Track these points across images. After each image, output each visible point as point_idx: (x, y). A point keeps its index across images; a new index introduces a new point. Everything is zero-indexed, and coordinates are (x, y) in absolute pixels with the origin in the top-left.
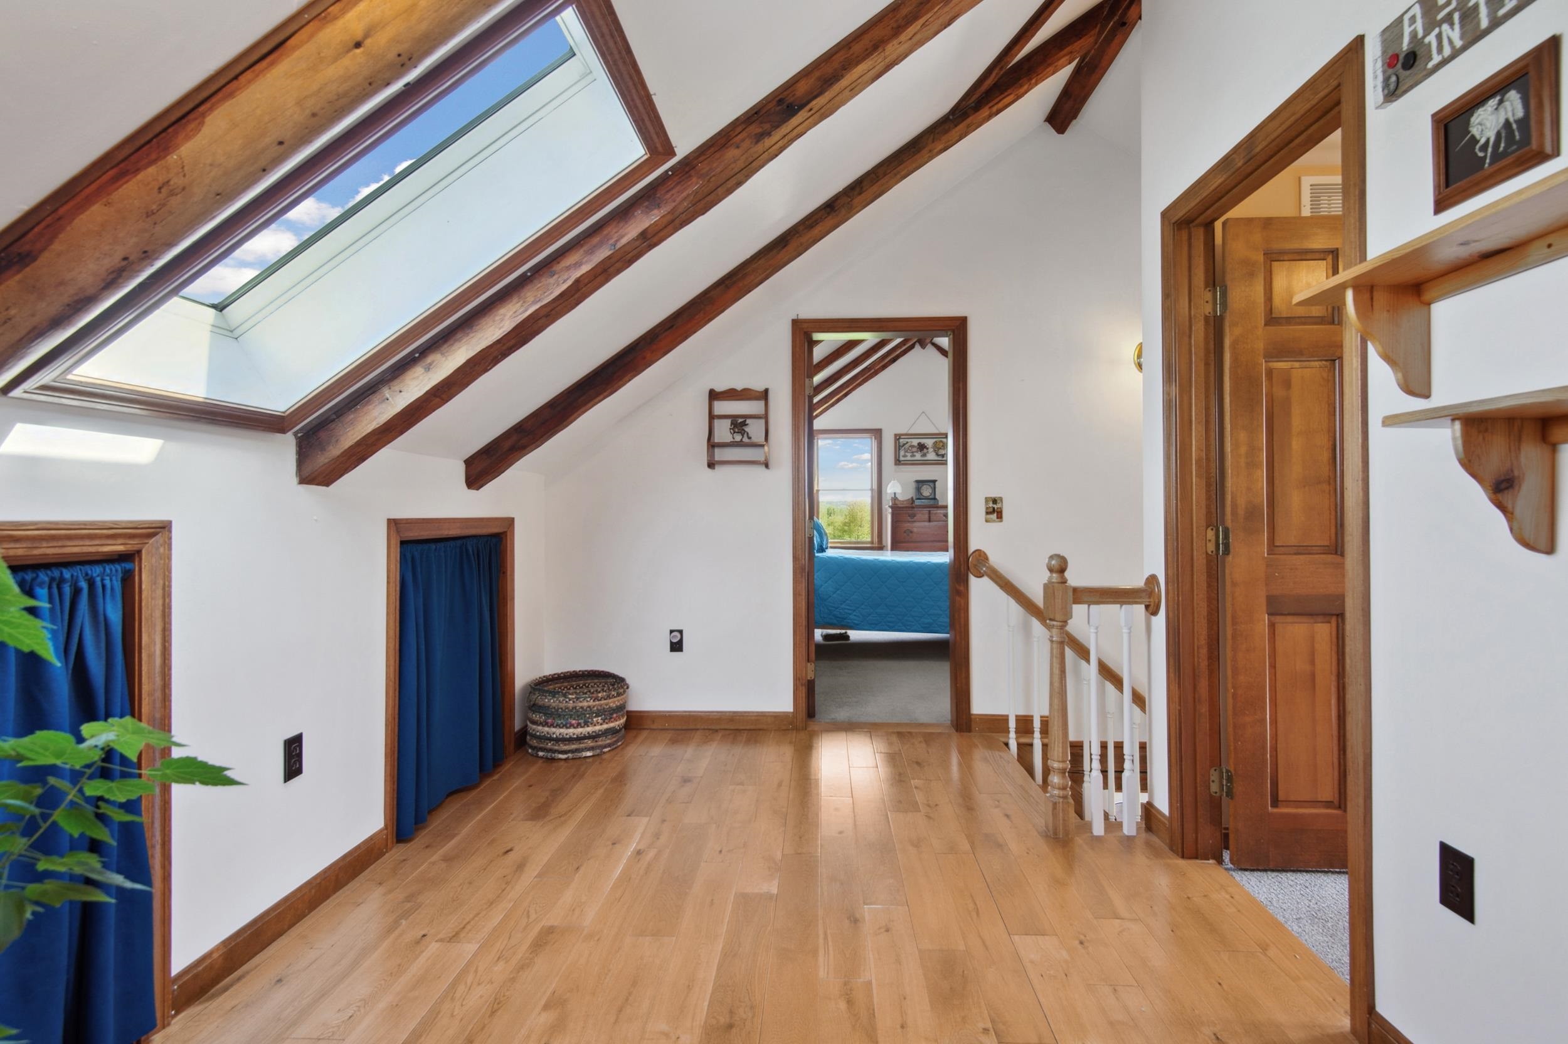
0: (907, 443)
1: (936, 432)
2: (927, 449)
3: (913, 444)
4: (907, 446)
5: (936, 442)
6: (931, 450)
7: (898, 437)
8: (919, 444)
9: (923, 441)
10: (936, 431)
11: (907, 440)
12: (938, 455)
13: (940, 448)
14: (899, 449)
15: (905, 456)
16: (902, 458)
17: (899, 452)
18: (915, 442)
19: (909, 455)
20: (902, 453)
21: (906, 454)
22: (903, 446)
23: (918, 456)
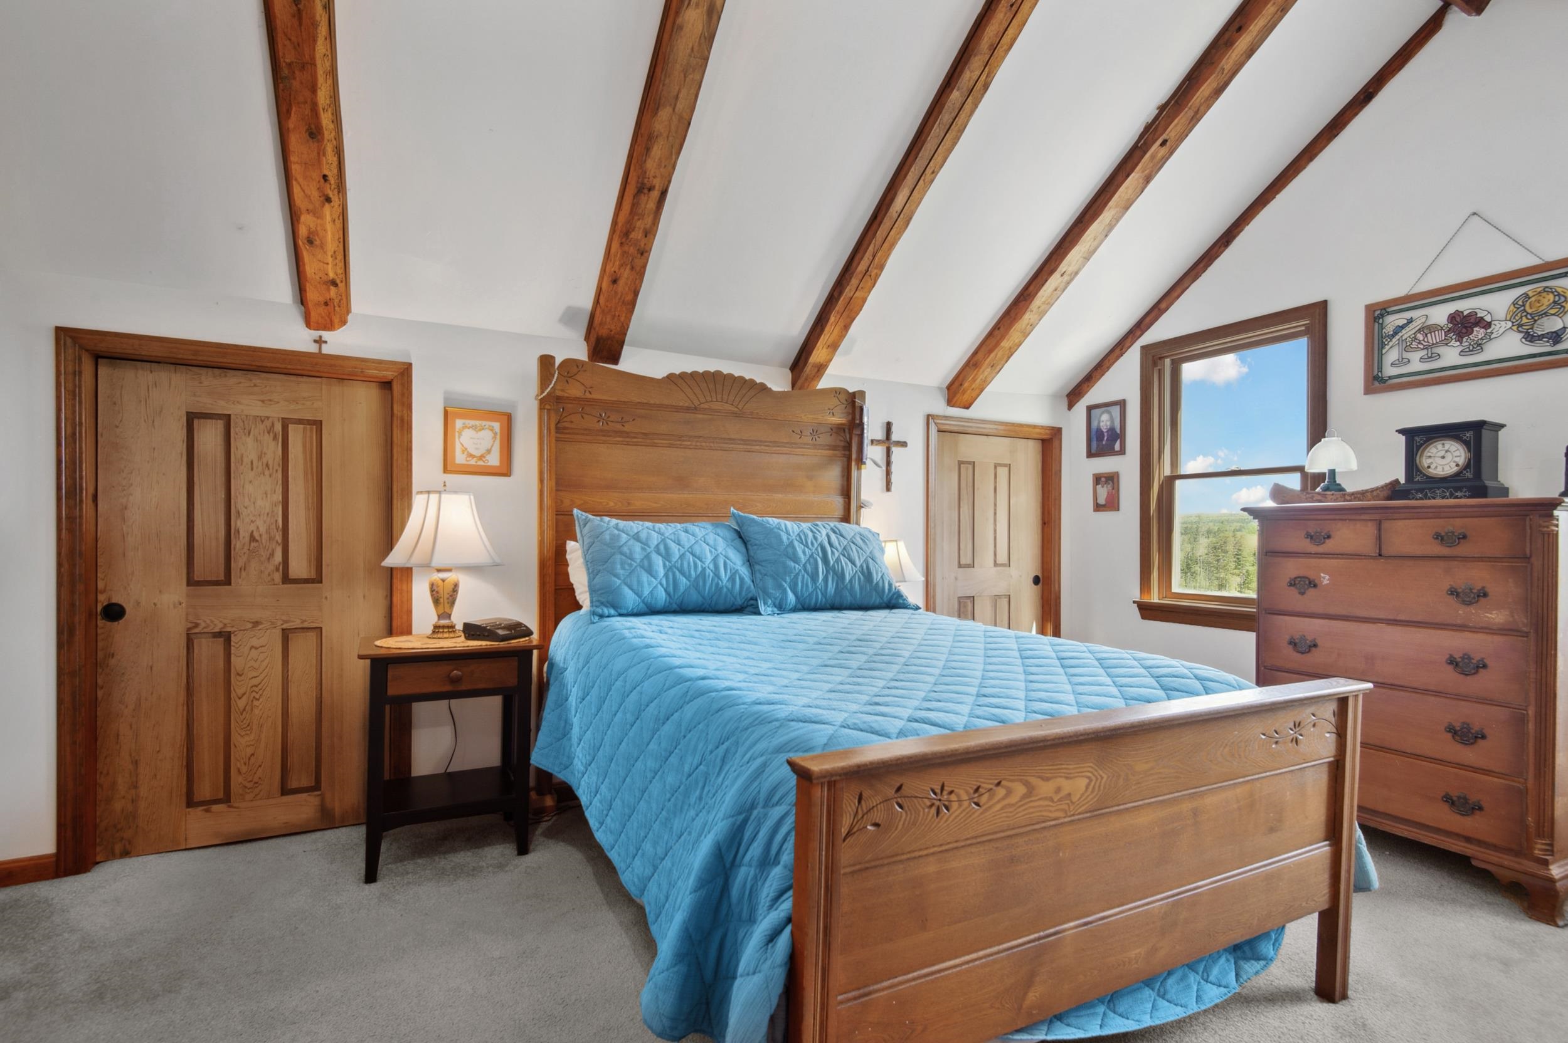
0: (1410, 321)
1: (1532, 261)
2: (1488, 325)
3: (1432, 321)
4: (1406, 333)
5: (1526, 296)
6: (1499, 327)
7: (1376, 314)
8: (1452, 318)
9: (1465, 306)
10: (1530, 261)
11: (1408, 315)
12: (1530, 338)
13: (1546, 314)
14: (1382, 346)
15: (1402, 361)
16: (1389, 371)
17: (1381, 355)
18: (1440, 315)
19: (1415, 356)
20: (1392, 355)
21: (1406, 355)
22: (1395, 333)
23: (1451, 355)
